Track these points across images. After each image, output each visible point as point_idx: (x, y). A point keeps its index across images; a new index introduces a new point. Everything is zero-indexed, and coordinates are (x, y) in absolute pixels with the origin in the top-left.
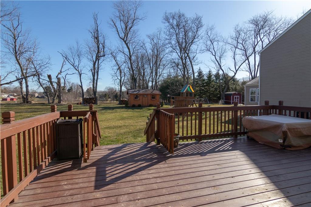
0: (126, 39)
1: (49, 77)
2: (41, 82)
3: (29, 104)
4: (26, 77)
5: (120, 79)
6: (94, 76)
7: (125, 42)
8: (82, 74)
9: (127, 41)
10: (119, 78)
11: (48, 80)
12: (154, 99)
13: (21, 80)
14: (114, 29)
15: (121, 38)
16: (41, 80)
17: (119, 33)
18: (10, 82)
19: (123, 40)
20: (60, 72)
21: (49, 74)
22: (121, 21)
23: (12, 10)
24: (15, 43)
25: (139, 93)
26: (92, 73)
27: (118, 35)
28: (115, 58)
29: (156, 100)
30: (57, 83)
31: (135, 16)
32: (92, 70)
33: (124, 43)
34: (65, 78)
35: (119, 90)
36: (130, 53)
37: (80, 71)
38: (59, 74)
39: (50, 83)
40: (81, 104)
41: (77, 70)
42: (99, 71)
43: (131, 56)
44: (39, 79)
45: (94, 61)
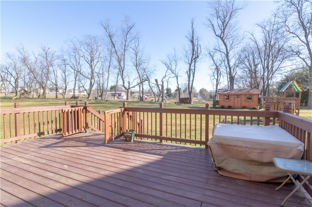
0: (223, 35)
1: (156, 80)
2: (150, 85)
3: (143, 102)
4: (143, 82)
5: (216, 79)
6: (189, 77)
7: (222, 39)
8: (178, 77)
9: (224, 37)
10: (216, 77)
11: (156, 83)
12: (250, 100)
13: (140, 84)
14: (211, 29)
15: (217, 36)
16: (150, 84)
17: (215, 31)
18: (134, 86)
19: (220, 37)
20: (165, 76)
21: (156, 79)
22: (218, 18)
23: (135, 35)
24: (136, 58)
25: (231, 93)
26: (188, 74)
27: (214, 33)
28: (212, 57)
29: (252, 101)
30: (161, 85)
31: (233, 8)
32: (187, 72)
33: (220, 40)
34: (167, 81)
35: (215, 90)
36: (227, 50)
37: (176, 74)
38: (164, 77)
39: (157, 86)
40: (178, 103)
41: (174, 73)
42: (195, 72)
43: (228, 53)
44: (149, 83)
45: (189, 63)
